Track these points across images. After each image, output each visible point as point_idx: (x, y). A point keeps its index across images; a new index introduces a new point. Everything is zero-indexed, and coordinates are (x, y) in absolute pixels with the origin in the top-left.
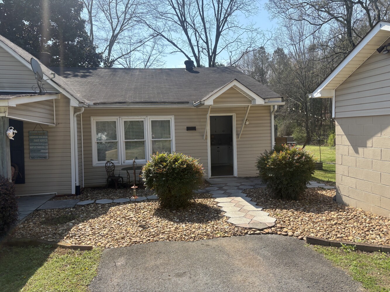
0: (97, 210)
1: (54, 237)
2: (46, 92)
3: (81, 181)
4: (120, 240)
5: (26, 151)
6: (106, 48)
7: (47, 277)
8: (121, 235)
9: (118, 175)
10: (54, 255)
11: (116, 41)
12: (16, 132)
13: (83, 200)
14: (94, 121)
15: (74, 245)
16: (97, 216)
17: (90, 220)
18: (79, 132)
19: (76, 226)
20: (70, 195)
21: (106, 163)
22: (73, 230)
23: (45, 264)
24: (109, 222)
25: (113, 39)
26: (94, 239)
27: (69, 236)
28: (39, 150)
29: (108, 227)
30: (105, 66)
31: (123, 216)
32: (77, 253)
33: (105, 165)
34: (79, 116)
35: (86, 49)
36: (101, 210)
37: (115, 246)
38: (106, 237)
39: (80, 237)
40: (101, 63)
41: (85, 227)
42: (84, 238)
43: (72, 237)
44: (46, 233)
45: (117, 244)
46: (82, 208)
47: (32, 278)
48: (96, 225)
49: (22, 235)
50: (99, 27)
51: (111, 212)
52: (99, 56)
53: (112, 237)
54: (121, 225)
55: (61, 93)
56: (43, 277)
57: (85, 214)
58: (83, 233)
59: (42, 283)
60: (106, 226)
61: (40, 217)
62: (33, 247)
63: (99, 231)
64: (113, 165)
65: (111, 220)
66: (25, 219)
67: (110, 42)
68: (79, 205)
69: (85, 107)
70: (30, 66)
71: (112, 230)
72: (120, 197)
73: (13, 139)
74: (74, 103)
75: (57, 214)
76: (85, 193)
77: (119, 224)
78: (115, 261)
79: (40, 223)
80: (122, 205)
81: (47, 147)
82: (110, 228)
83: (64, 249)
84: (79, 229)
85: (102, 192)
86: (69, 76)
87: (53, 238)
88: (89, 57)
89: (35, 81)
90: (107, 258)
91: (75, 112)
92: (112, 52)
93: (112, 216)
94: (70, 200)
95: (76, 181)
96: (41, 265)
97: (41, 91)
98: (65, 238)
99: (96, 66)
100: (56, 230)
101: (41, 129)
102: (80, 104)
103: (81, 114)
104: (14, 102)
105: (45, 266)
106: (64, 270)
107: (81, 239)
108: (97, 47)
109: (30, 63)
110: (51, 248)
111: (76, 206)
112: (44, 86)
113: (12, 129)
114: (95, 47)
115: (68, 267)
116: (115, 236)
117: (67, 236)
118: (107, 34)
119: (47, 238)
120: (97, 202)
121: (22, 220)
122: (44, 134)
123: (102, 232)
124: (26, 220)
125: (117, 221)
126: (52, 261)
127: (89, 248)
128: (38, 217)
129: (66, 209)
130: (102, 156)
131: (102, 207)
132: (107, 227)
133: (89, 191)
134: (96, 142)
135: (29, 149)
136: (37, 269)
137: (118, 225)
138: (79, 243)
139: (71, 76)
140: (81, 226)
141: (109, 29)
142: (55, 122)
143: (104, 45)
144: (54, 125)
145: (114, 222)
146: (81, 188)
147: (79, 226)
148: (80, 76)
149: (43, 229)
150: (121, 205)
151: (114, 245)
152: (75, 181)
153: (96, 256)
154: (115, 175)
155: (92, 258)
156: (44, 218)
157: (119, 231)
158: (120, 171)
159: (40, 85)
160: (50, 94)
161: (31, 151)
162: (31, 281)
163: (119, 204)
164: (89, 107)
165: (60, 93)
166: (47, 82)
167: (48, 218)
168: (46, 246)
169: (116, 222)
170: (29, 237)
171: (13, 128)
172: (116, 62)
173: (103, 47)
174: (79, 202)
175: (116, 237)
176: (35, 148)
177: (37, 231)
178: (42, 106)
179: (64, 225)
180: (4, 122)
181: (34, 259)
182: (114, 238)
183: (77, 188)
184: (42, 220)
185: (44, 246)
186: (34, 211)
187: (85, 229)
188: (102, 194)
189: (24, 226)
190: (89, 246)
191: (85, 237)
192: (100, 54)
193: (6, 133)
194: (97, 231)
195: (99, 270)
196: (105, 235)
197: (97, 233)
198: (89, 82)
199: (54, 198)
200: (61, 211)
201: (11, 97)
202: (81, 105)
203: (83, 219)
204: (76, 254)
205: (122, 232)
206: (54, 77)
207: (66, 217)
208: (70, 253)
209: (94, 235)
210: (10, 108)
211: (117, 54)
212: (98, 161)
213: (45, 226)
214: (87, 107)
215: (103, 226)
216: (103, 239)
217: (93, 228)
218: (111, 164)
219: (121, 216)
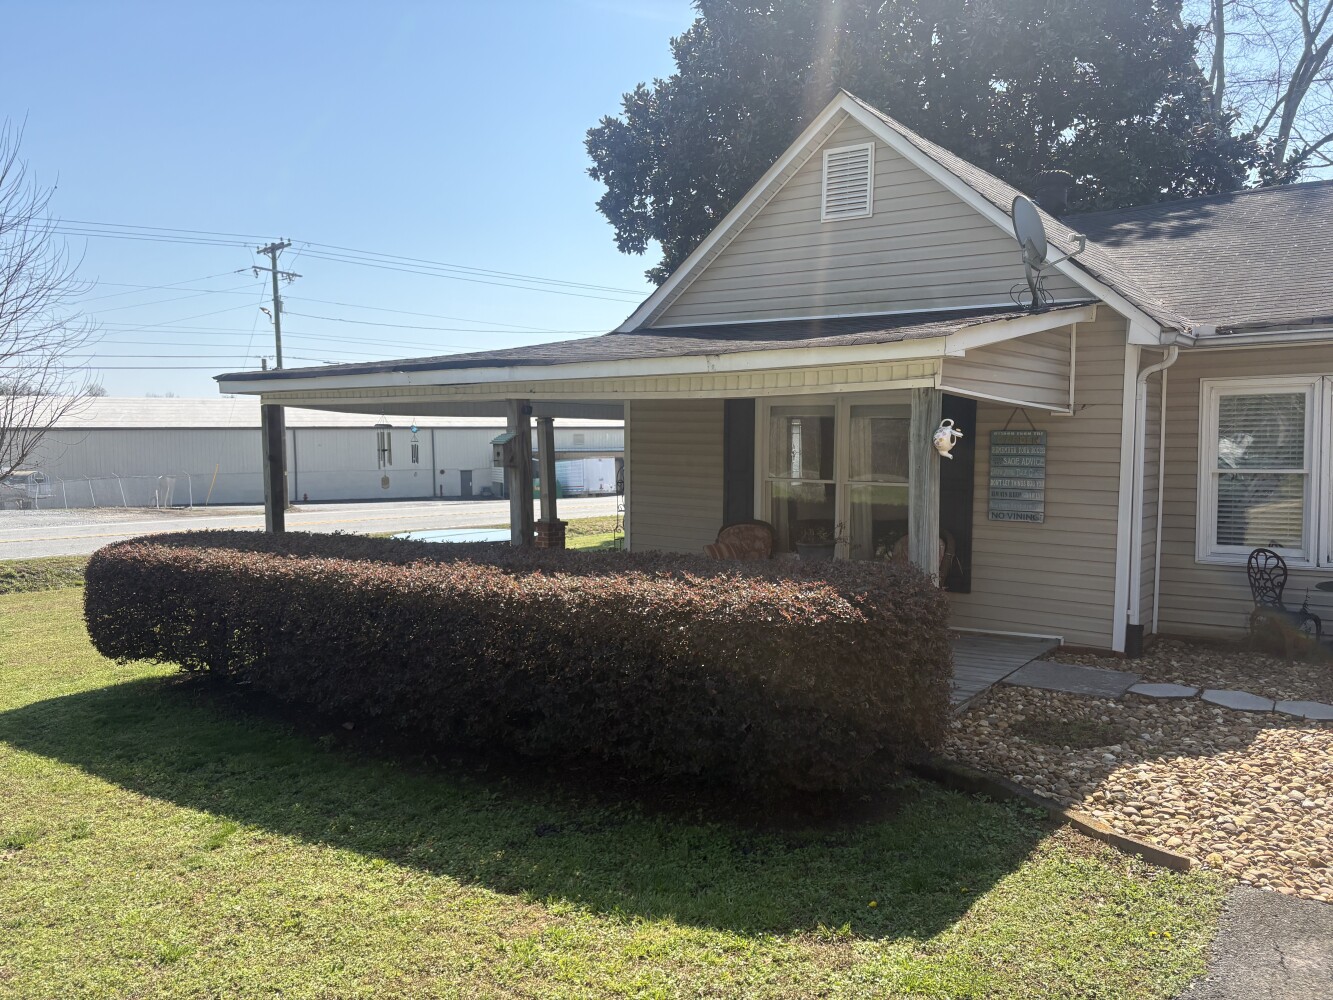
0: (1209, 728)
1: (1053, 787)
2: (1050, 301)
3: (1146, 608)
4: (1305, 870)
5: (979, 493)
6: (1273, 111)
7: (1030, 914)
8: (1310, 849)
9: (1301, 607)
10: (1053, 848)
11: (1318, 76)
12: (960, 435)
13: (1152, 678)
14: (1211, 395)
15: (1119, 832)
16: (1208, 751)
17: (1180, 759)
18: (1153, 434)
19: (1127, 768)
20: (1107, 654)
21: (1251, 557)
22: (1117, 780)
23: (1025, 869)
24: (1255, 783)
25: (1307, 70)
26: (1194, 833)
27: (1104, 798)
28: (1015, 494)
29: (1254, 803)
30: (1266, 183)
31: (1317, 774)
32: (1131, 865)
33: (1245, 561)
34: (1154, 381)
35: (1195, 131)
36: (1222, 728)
37: (1282, 885)
38: (1242, 837)
39: (1144, 812)
40: (1248, 172)
41: (1161, 781)
42: (1158, 821)
43: (1111, 802)
44: (1027, 766)
45: (1288, 882)
46: (1150, 707)
47: (985, 901)
48: (1204, 783)
49: (958, 752)
50: (1251, 38)
51: (1264, 747)
52: (1245, 147)
53: (1270, 849)
54: (1311, 808)
55: (1100, 301)
56: (1019, 909)
57: (1159, 732)
58: (1153, 799)
59: (1014, 928)
60: (1245, 797)
61: (1010, 710)
62: (988, 801)
63: (1215, 809)
64: (1280, 564)
65: (1266, 779)
66: (966, 706)
67: (1292, 85)
68: (1139, 695)
69: (1182, 346)
70: (1008, 226)
71: (1267, 818)
72: (1306, 696)
73: (950, 456)
74: (1142, 333)
75: (1062, 710)
76: (1161, 655)
77: (1298, 802)
78: (1283, 945)
79: (1010, 729)
80: (1313, 731)
81: (1041, 484)
82: (1263, 810)
83: (1086, 838)
84: (1137, 780)
85: (1226, 661)
86: (1128, 239)
87: (1050, 790)
88: (1203, 159)
89: (1022, 270)
90: (1248, 925)
91: (1142, 366)
92: (1297, 122)
93: (1270, 765)
94: (1108, 669)
95: (1131, 608)
96: (1012, 867)
97: (1035, 300)
98: (1090, 799)
99: (1227, 187)
100: (1058, 764)
101: (1028, 426)
102: (1163, 335)
103: (1165, 373)
104: (962, 341)
105: (1024, 875)
106: (1085, 912)
107: (1148, 820)
108: (1234, 116)
109: (1010, 213)
110: (1043, 819)
111: (1128, 696)
112: (1046, 285)
113: (950, 427)
114: (1228, 117)
115: (1100, 905)
116: (1282, 845)
117: (1095, 794)
118: (1281, 55)
119: (1029, 782)
120: (1208, 695)
121: (959, 705)
122: (1034, 442)
123: (1228, 818)
124: (969, 708)
125: (1291, 789)
126: (1047, 864)
127: (1179, 865)
128: (1004, 705)
129: (1093, 698)
130: (1235, 528)
131: (1226, 721)
132: (1248, 803)
133: (1175, 649)
134: (1213, 474)
135: (989, 487)
136: (999, 876)
137: (1296, 807)
138: (1140, 833)
139: (1135, 236)
140: (1144, 771)
141: (1289, 33)
142: (1072, 402)
143: (1262, 101)
144: (1067, 410)
145: (1279, 789)
146: (1145, 633)
147: (1139, 771)
148: (1164, 233)
149: (1018, 748)
150: (1311, 727)
151: (1277, 881)
152: (1125, 607)
153: (1202, 903)
154: (1285, 606)
155: (1187, 903)
156: (1022, 713)
157: (1299, 830)
158: (1310, 594)
159: (1035, 281)
160: (1065, 307)
161: (994, 494)
162: (983, 909)
163: (1300, 722)
164: (1198, 343)
165: (1096, 302)
166: (1057, 270)
167: (1035, 716)
168: (1028, 810)
169: (1285, 793)
170: (978, 764)
171: (952, 422)
172: (1314, 159)
173: (1259, 110)
174: (1138, 682)
175: (1287, 852)
176: (1005, 485)
177: (1000, 753)
178: (1038, 351)
179: (1086, 752)
180: (929, 403)
181: (992, 840)
182: (1278, 855)
183: (1133, 632)
184: (1016, 720)
185: (1022, 807)
186: (994, 685)
187: (1162, 788)
188: (1227, 671)
189: (965, 727)
190: (1173, 852)
191: (1162, 818)
192: (1249, 137)
193: (933, 437)
194: (1207, 805)
195: (1214, 959)
196: (1241, 832)
197: (1206, 813)
198: (1201, 251)
199: (1052, 653)
200: (1075, 702)
201: (953, 329)
202: (1171, 337)
203: (1151, 747)
204: (1128, 868)
205: (1312, 838)
206: (1082, 250)
207: (1093, 728)
208: (1106, 857)
209: (1196, 820)
210: (949, 361)
211: (1318, 125)
212: (1218, 543)
213: (1024, 741)
214: (1190, 343)
215: (1232, 793)
216: (1231, 845)
217: (1191, 793)
218: (1273, 562)
219: (1311, 774)
